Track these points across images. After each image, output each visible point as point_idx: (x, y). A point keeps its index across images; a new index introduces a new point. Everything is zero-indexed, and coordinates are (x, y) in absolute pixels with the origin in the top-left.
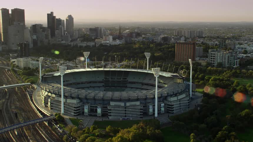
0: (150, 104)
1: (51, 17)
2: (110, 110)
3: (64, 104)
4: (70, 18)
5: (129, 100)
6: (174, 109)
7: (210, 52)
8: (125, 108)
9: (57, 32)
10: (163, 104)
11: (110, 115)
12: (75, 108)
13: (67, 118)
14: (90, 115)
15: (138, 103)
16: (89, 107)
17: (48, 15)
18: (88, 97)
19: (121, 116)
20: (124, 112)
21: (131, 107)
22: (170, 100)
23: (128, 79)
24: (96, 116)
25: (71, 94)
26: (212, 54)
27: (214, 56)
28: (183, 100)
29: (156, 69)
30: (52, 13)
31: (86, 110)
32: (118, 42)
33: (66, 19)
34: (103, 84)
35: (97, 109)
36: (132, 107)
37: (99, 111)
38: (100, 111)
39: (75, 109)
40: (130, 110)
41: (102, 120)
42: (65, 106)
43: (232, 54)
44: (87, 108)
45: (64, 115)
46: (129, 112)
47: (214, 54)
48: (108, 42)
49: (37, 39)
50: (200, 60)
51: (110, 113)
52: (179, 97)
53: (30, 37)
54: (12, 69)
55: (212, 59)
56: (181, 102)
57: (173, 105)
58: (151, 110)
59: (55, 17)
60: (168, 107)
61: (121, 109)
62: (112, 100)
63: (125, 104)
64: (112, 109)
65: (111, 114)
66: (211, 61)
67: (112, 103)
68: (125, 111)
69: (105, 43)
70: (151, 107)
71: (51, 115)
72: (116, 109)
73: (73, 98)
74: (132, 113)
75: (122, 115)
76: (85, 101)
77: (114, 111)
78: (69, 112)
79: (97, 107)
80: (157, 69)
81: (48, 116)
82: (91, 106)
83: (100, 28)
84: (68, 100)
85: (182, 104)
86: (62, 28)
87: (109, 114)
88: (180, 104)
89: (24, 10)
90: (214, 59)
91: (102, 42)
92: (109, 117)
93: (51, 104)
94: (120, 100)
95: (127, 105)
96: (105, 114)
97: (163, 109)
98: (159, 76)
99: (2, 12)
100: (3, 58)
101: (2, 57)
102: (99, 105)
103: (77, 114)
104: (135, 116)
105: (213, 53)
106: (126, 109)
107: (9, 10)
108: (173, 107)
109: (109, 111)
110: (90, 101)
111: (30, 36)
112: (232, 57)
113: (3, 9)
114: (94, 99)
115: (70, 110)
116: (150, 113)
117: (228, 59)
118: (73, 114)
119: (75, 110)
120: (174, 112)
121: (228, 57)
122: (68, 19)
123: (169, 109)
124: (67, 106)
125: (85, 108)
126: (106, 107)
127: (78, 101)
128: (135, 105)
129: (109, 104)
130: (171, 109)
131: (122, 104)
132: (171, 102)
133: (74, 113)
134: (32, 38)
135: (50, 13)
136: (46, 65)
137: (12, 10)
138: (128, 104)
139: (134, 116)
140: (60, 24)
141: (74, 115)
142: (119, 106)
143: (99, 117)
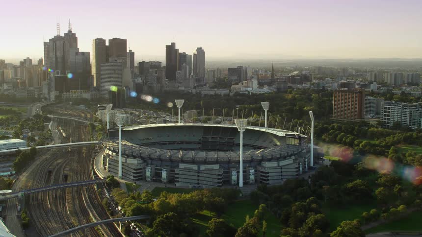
0: (233, 169)
1: (171, 50)
2: (178, 174)
3: (123, 165)
4: (200, 52)
5: (205, 162)
6: (270, 178)
7: (383, 105)
8: (198, 173)
9: (178, 73)
10: (253, 170)
11: (178, 181)
12: (134, 169)
13: (123, 183)
14: (154, 181)
15: (216, 167)
16: (153, 169)
17: (167, 47)
18: (152, 156)
19: (191, 183)
20: (196, 178)
21: (205, 172)
22: (264, 165)
23: (234, 140)
24: (160, 181)
25: (132, 153)
26: (385, 108)
27: (389, 112)
28: (286, 167)
29: (240, 121)
30: (173, 44)
31: (148, 174)
32: (266, 89)
33: (194, 54)
34: (200, 146)
35: (161, 173)
36: (208, 172)
37: (164, 174)
38: (166, 175)
39: (135, 171)
40: (205, 175)
41: (166, 186)
42: (124, 167)
43: (416, 108)
44: (150, 170)
45: (122, 179)
46: (203, 179)
47: (389, 108)
48: (249, 89)
49: (142, 83)
50: (372, 118)
51: (178, 178)
52: (280, 162)
53: (131, 80)
54: (90, 124)
55: (385, 115)
56: (283, 170)
57: (268, 173)
58: (234, 178)
59: (177, 50)
60: (261, 176)
61: (192, 174)
62: (182, 161)
63: (199, 168)
64: (180, 172)
65: (180, 180)
66: (385, 119)
67: (182, 166)
68: (198, 176)
69: (243, 91)
70: (234, 173)
71: (105, 178)
72: (185, 173)
73: (135, 157)
74: (207, 179)
75: (193, 181)
76: (150, 162)
77: (183, 176)
78: (128, 176)
79: (161, 170)
80: (242, 121)
81: (100, 178)
82: (156, 169)
83: (244, 68)
84: (128, 159)
85: (285, 173)
86: (186, 67)
87: (176, 180)
88: (281, 172)
89: (126, 40)
90: (389, 116)
91: (240, 88)
92: (176, 183)
93: (109, 164)
94: (193, 162)
95: (201, 169)
96: (172, 180)
97: (252, 177)
98: (244, 130)
99: (96, 43)
100: (89, 110)
101: (89, 108)
102: (165, 167)
103: (137, 178)
104: (212, 184)
105: (387, 106)
106: (200, 174)
107: (105, 40)
108: (268, 175)
109: (176, 176)
110: (154, 162)
111: (132, 78)
112: (417, 114)
113: (98, 39)
114: (160, 159)
115: (129, 173)
116: (233, 181)
117: (410, 117)
118: (132, 178)
119: (134, 173)
120: (270, 182)
121: (410, 113)
122: (196, 53)
123: (262, 178)
124: (127, 168)
125: (147, 170)
126: (174, 171)
127: (140, 161)
128: (213, 170)
129: (178, 166)
130: (264, 178)
131: (195, 167)
132: (265, 168)
133: (134, 177)
134: (134, 81)
135: (170, 44)
136: (139, 120)
137: (109, 40)
138: (203, 167)
139: (209, 183)
140: (185, 61)
141: (133, 180)
142: (190, 170)
143: (164, 183)
